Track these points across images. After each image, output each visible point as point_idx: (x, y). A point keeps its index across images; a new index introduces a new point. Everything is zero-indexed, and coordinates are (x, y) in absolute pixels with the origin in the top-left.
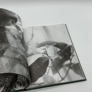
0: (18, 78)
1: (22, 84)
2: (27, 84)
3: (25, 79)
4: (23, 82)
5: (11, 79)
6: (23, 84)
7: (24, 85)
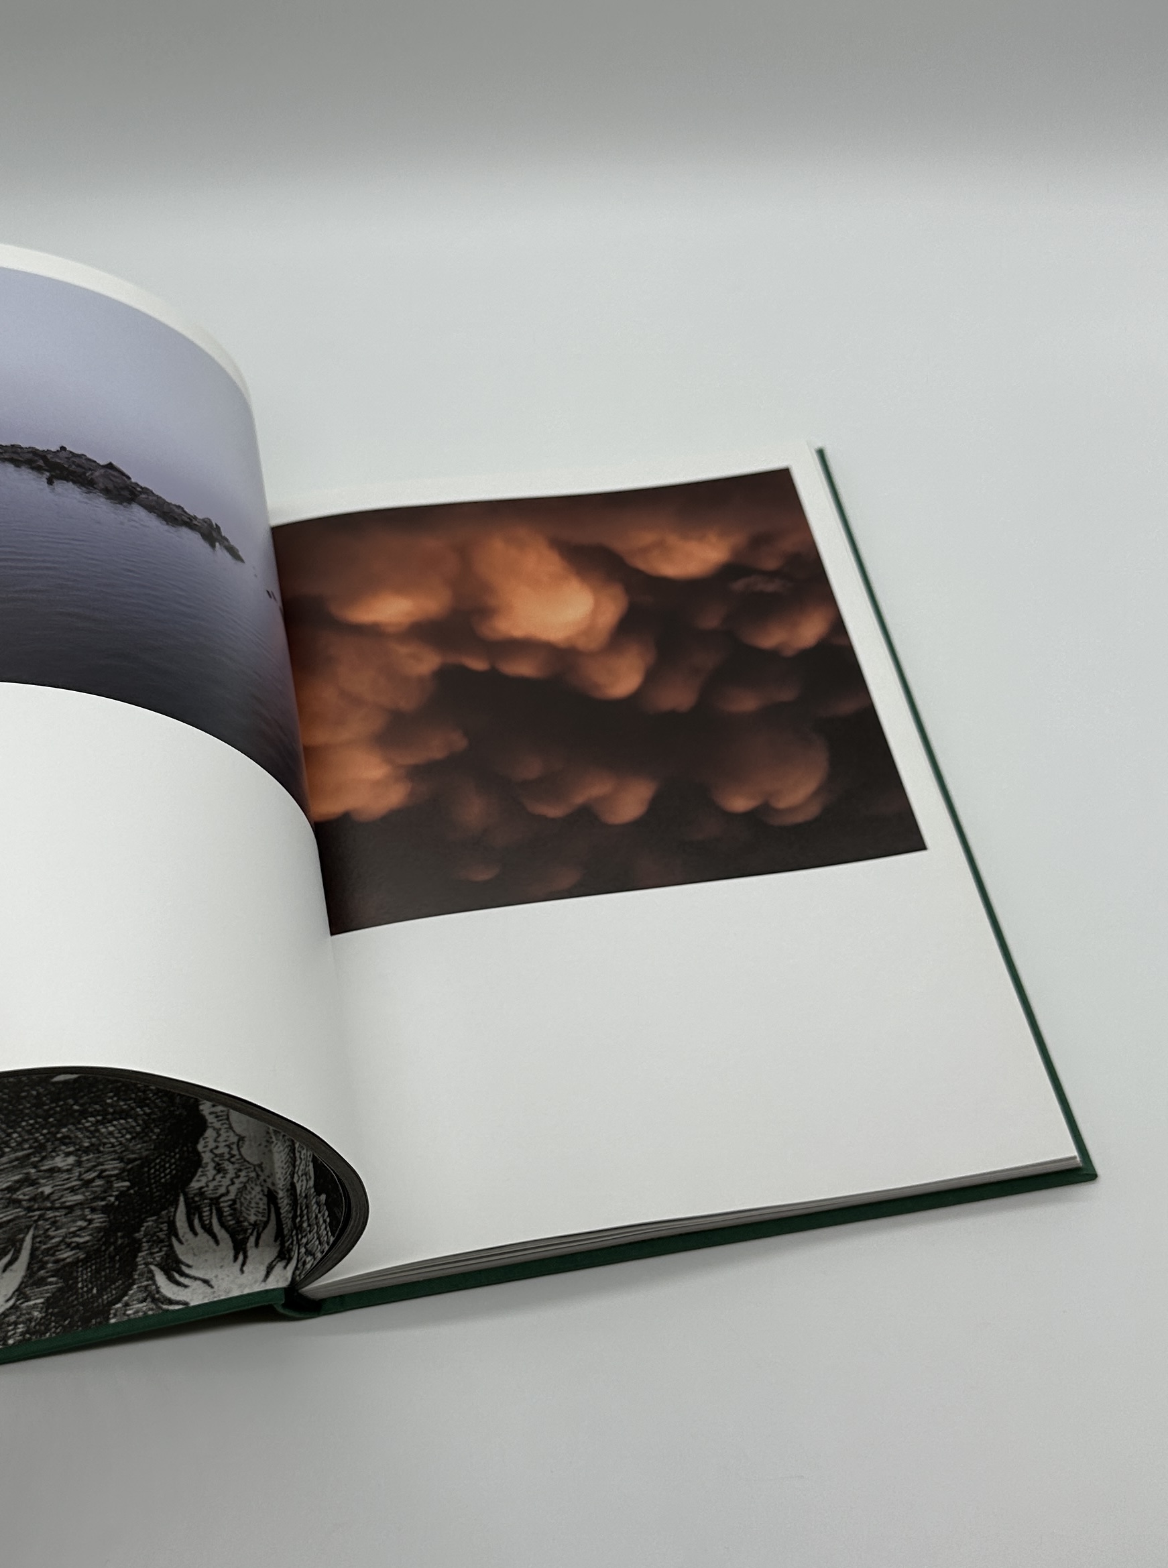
0: (206, 1145)
1: (259, 1228)
2: (319, 1235)
3: (293, 1162)
4: (271, 1197)
5: (112, 1166)
6: (269, 1233)
7: (279, 1235)
